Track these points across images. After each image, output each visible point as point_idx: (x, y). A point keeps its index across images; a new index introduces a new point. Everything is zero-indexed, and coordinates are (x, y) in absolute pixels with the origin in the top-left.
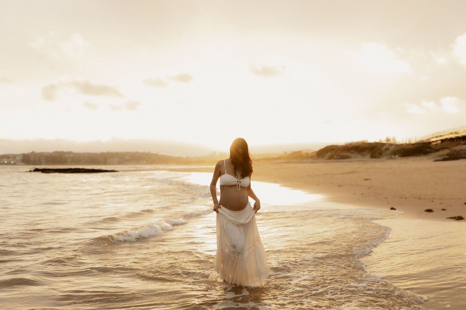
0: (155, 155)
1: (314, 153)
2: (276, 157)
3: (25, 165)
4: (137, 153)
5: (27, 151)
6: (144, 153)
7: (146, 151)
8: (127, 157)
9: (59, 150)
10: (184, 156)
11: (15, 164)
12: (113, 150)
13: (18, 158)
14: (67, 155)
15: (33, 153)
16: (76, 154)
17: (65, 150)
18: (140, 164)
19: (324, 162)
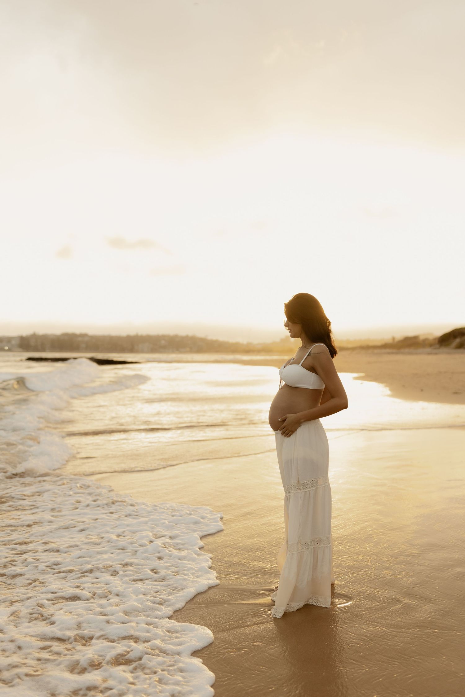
0: (203, 340)
1: (435, 339)
2: (379, 344)
3: (23, 351)
4: (176, 336)
5: (26, 332)
6: (187, 337)
7: (190, 334)
8: (163, 342)
9: (70, 331)
10: (243, 341)
11: (9, 350)
12: (143, 332)
13: (13, 342)
14: (80, 339)
15: (34, 336)
16: (92, 337)
17: (78, 332)
18: (181, 352)
19: (449, 353)
